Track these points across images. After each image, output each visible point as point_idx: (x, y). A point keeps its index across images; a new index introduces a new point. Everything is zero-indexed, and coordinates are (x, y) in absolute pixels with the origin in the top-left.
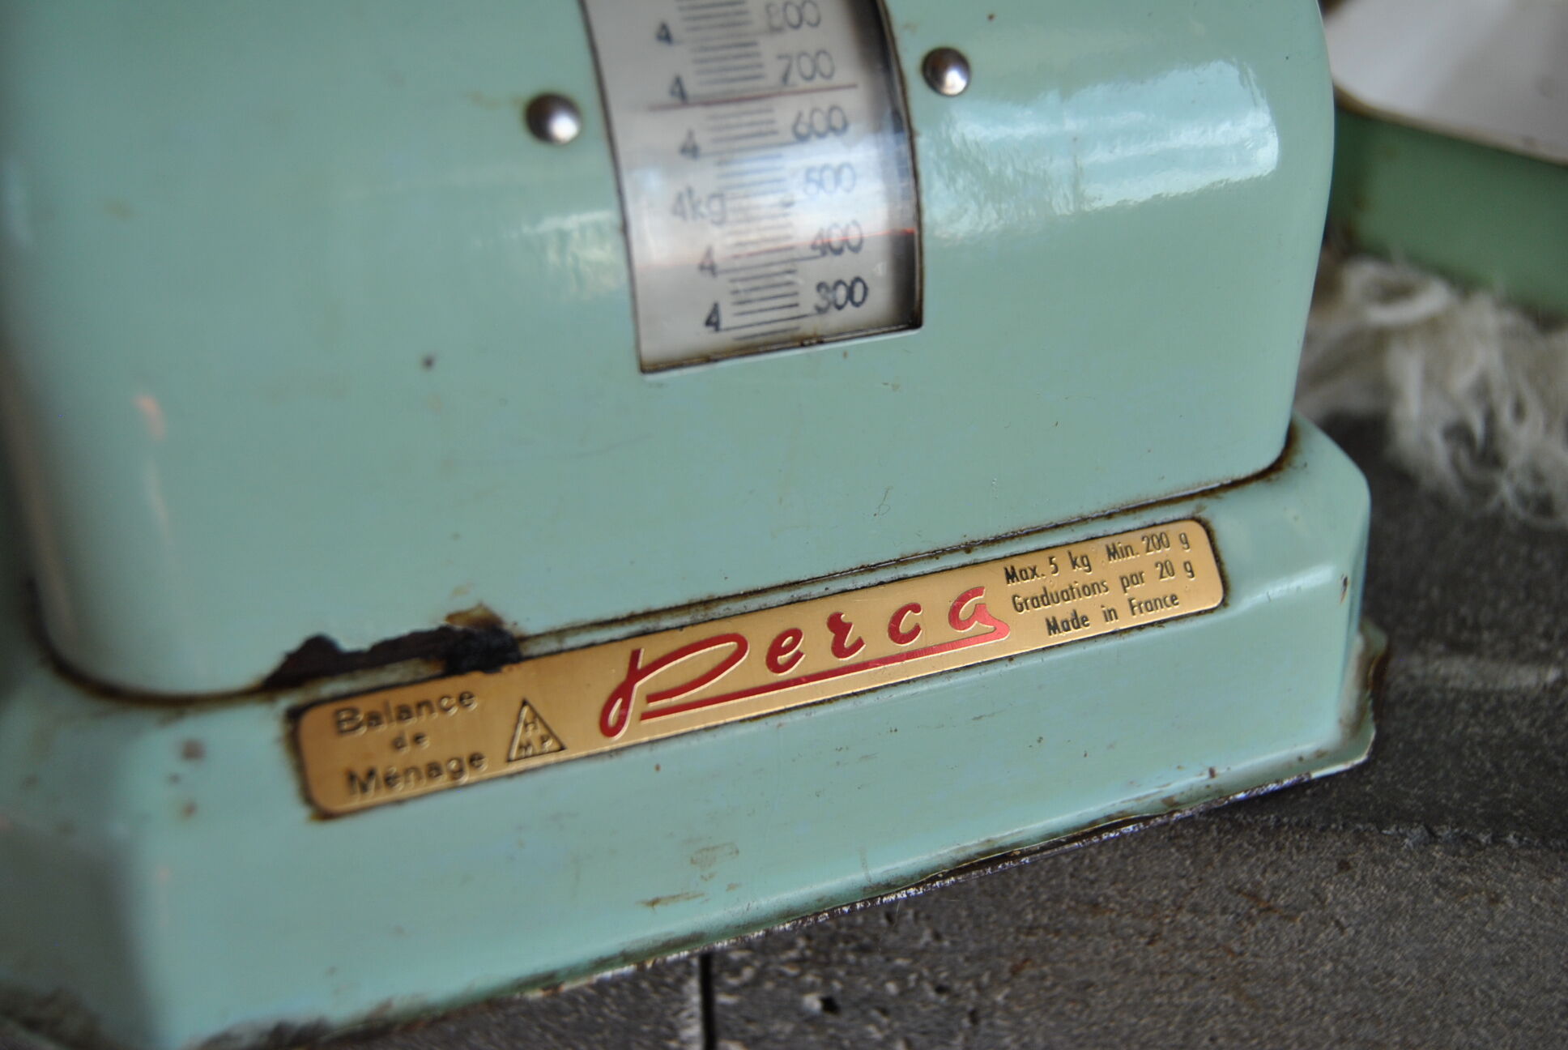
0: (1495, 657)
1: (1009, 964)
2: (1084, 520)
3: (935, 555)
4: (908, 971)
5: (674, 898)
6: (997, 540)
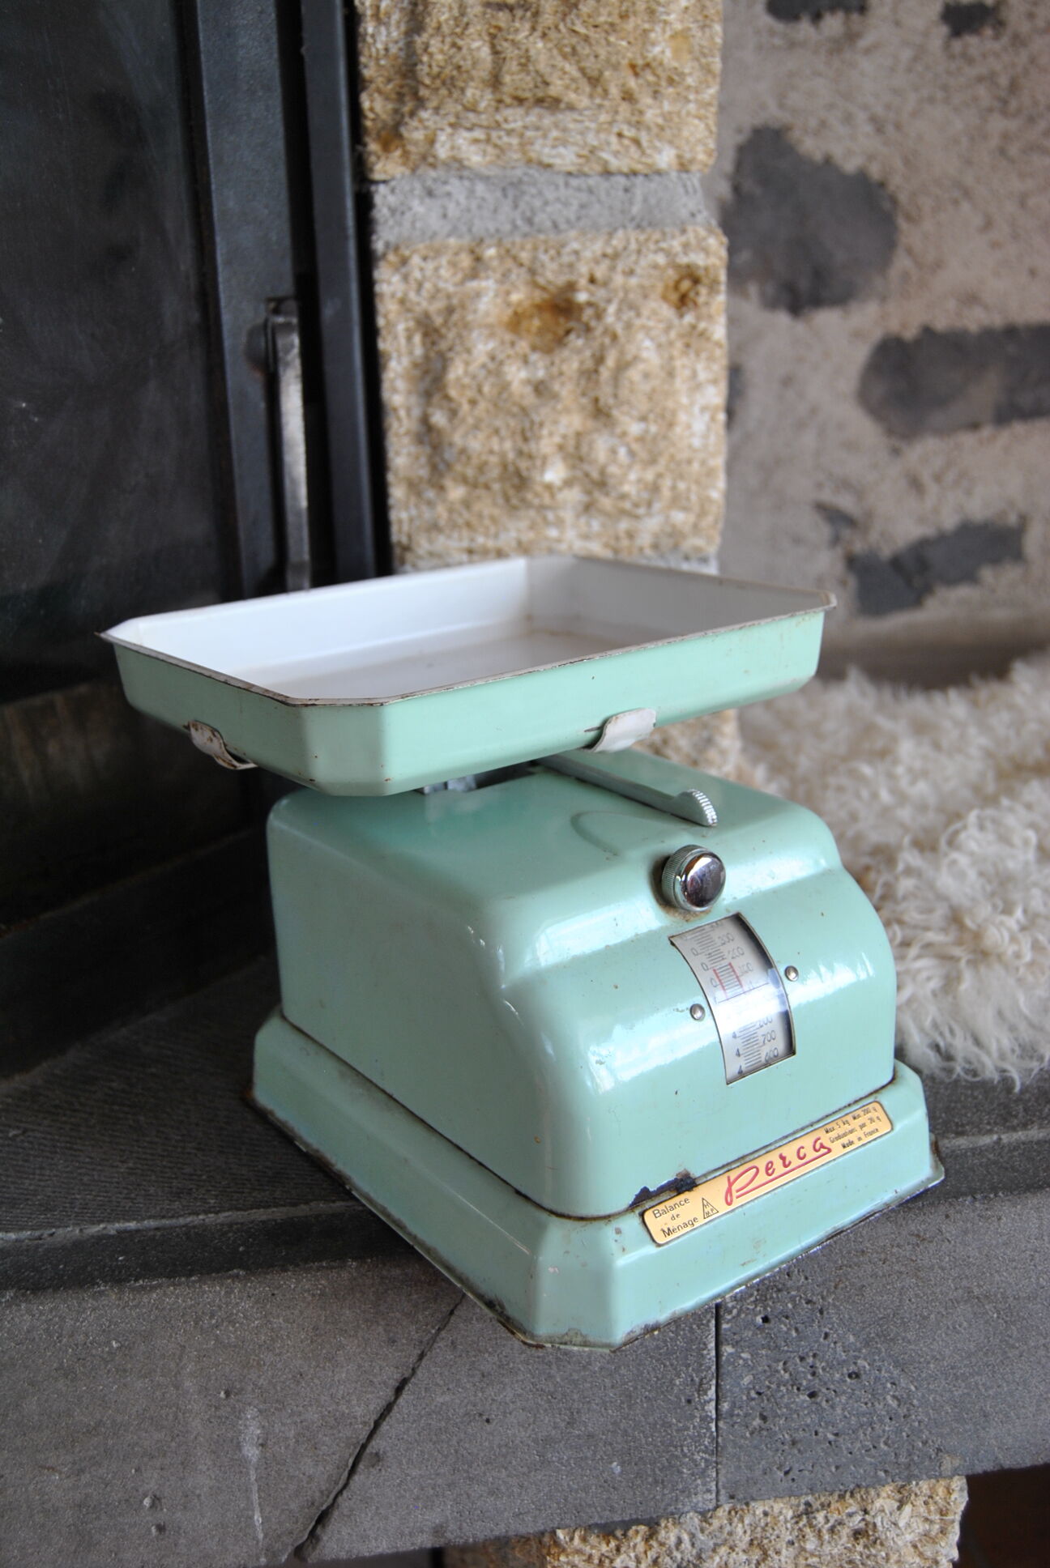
1: (833, 1284)
2: (840, 1110)
3: (803, 1129)
4: (796, 1296)
5: (749, 1262)
6: (818, 1121)
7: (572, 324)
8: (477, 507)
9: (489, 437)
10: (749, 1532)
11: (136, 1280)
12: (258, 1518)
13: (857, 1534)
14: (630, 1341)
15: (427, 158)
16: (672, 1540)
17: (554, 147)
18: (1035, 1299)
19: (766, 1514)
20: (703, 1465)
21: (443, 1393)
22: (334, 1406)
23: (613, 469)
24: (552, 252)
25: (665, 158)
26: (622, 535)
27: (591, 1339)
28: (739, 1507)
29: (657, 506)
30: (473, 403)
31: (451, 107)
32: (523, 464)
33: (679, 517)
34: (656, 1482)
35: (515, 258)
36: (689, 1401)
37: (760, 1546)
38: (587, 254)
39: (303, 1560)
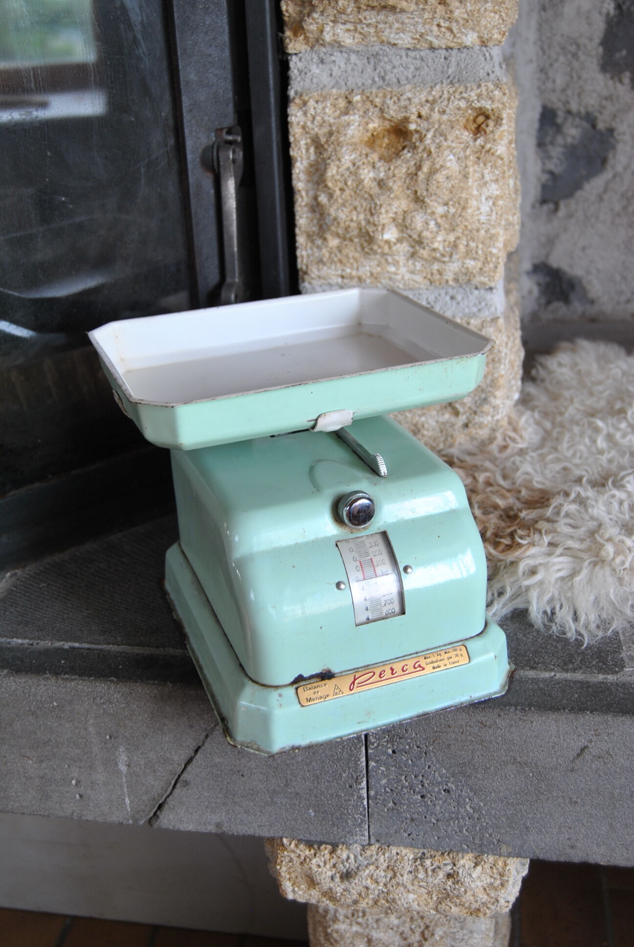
0: (540, 670)
1: (432, 741)
2: (440, 646)
3: (410, 655)
4: (411, 743)
5: (363, 722)
6: (422, 652)
7: (406, 143)
8: (346, 251)
9: (351, 212)
10: (387, 861)
11: (64, 675)
12: (127, 801)
13: (449, 876)
14: (282, 753)
15: (319, 41)
16: (344, 856)
17: (397, 33)
18: (556, 770)
19: (397, 854)
20: (359, 821)
21: (219, 757)
22: (163, 753)
23: (426, 234)
24: (395, 99)
25: (470, 38)
26: (435, 271)
27: (262, 747)
28: (383, 847)
29: (455, 257)
30: (342, 190)
31: (331, 11)
32: (371, 229)
33: (470, 263)
34: (334, 825)
35: (372, 102)
36: (351, 787)
37: (393, 870)
38: (417, 100)
39: (151, 825)
